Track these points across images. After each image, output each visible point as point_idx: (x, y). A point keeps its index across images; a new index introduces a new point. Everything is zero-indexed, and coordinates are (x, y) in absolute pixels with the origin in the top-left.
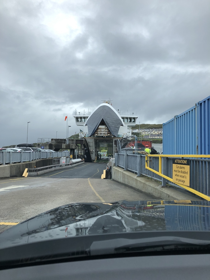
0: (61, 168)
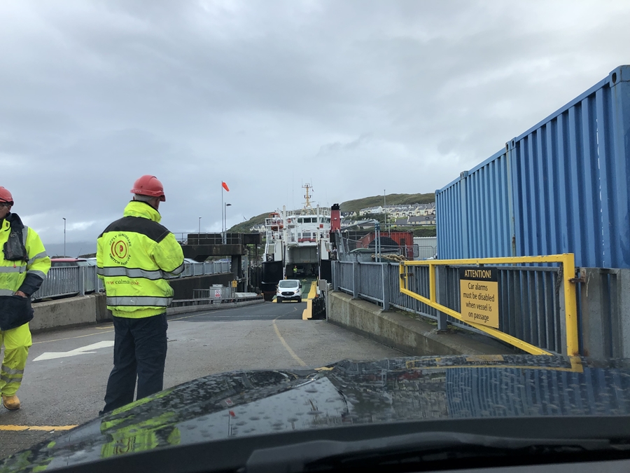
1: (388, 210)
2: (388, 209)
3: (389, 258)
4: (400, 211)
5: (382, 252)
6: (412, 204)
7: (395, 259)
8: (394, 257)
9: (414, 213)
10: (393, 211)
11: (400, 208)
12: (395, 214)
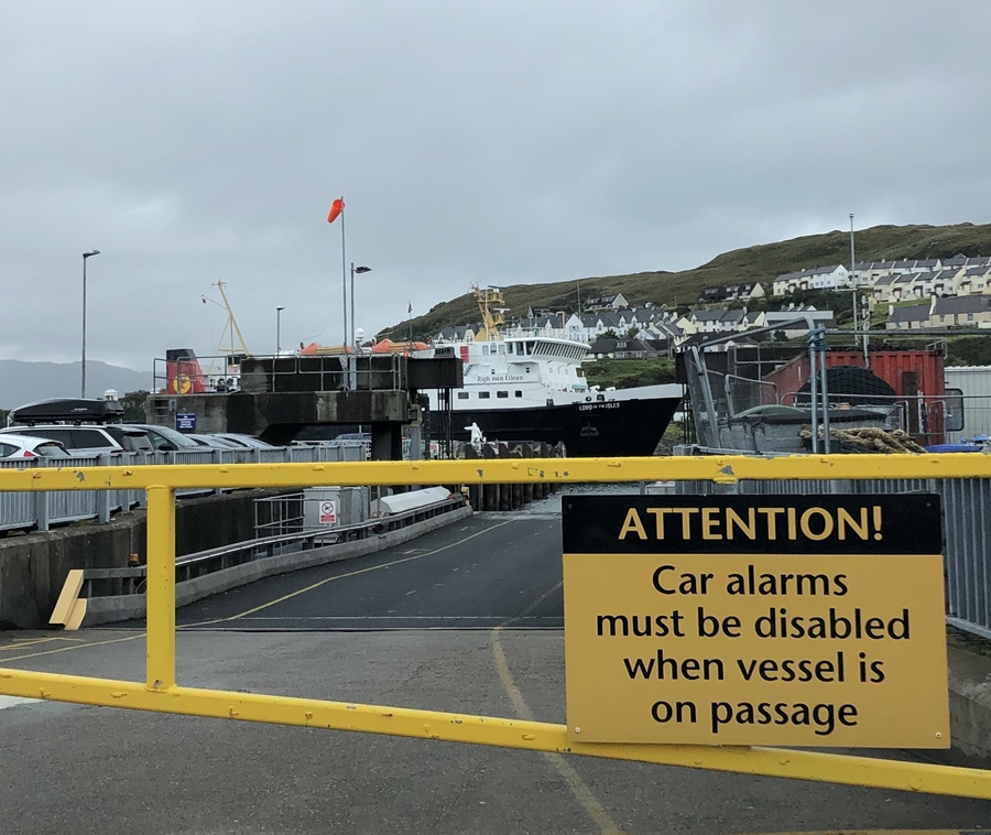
0: (308, 556)
1: (867, 277)
2: (867, 274)
3: (857, 439)
4: (907, 279)
5: (831, 421)
6: (946, 256)
7: (878, 442)
8: (873, 436)
9: (952, 285)
10: (883, 281)
11: (904, 271)
12: (887, 289)
